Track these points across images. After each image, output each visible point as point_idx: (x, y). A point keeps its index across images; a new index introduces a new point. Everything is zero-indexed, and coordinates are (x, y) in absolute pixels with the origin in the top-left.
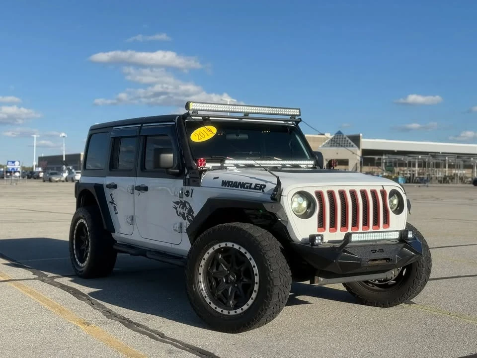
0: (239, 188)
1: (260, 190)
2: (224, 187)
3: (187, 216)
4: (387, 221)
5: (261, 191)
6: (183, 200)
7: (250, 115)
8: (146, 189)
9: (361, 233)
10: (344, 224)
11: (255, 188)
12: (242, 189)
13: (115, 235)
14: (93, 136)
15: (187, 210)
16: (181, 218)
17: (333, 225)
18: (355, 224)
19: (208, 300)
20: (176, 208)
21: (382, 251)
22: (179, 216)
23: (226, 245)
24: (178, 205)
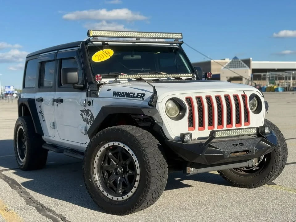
0: (126, 98)
1: (140, 98)
2: (114, 97)
3: (90, 121)
4: (247, 120)
5: (142, 99)
6: (86, 109)
7: (141, 40)
8: (61, 101)
9: (226, 130)
10: (211, 123)
11: (137, 97)
12: (128, 98)
13: (44, 137)
14: (29, 62)
15: (90, 116)
16: (86, 123)
17: (201, 124)
18: (220, 123)
19: (101, 189)
20: (82, 115)
21: (242, 144)
22: (84, 121)
23: (114, 144)
24: (83, 113)
